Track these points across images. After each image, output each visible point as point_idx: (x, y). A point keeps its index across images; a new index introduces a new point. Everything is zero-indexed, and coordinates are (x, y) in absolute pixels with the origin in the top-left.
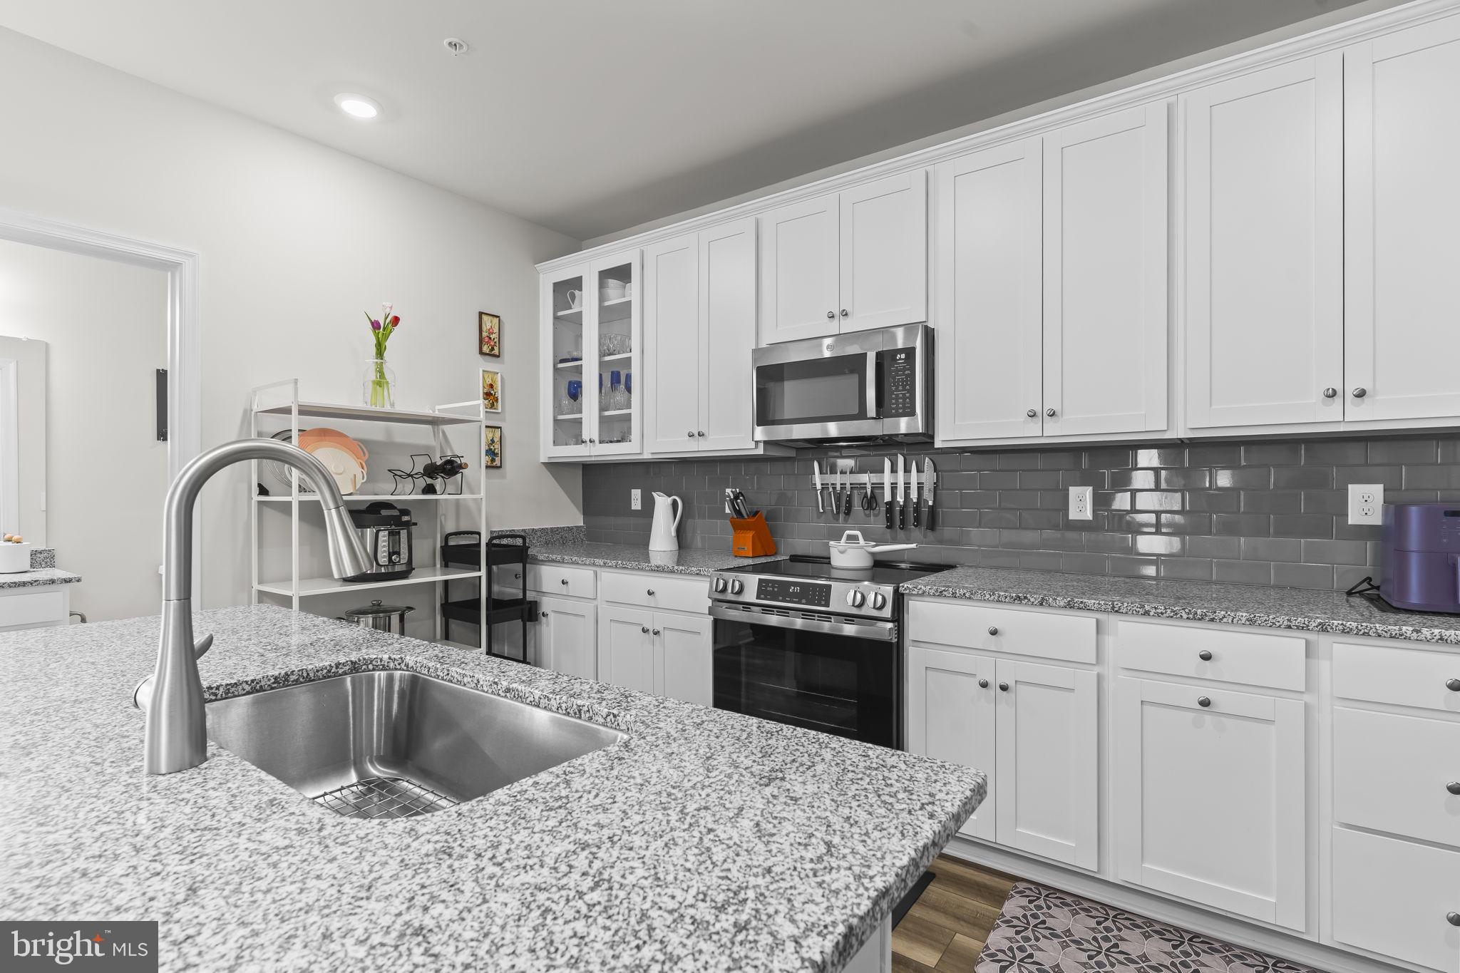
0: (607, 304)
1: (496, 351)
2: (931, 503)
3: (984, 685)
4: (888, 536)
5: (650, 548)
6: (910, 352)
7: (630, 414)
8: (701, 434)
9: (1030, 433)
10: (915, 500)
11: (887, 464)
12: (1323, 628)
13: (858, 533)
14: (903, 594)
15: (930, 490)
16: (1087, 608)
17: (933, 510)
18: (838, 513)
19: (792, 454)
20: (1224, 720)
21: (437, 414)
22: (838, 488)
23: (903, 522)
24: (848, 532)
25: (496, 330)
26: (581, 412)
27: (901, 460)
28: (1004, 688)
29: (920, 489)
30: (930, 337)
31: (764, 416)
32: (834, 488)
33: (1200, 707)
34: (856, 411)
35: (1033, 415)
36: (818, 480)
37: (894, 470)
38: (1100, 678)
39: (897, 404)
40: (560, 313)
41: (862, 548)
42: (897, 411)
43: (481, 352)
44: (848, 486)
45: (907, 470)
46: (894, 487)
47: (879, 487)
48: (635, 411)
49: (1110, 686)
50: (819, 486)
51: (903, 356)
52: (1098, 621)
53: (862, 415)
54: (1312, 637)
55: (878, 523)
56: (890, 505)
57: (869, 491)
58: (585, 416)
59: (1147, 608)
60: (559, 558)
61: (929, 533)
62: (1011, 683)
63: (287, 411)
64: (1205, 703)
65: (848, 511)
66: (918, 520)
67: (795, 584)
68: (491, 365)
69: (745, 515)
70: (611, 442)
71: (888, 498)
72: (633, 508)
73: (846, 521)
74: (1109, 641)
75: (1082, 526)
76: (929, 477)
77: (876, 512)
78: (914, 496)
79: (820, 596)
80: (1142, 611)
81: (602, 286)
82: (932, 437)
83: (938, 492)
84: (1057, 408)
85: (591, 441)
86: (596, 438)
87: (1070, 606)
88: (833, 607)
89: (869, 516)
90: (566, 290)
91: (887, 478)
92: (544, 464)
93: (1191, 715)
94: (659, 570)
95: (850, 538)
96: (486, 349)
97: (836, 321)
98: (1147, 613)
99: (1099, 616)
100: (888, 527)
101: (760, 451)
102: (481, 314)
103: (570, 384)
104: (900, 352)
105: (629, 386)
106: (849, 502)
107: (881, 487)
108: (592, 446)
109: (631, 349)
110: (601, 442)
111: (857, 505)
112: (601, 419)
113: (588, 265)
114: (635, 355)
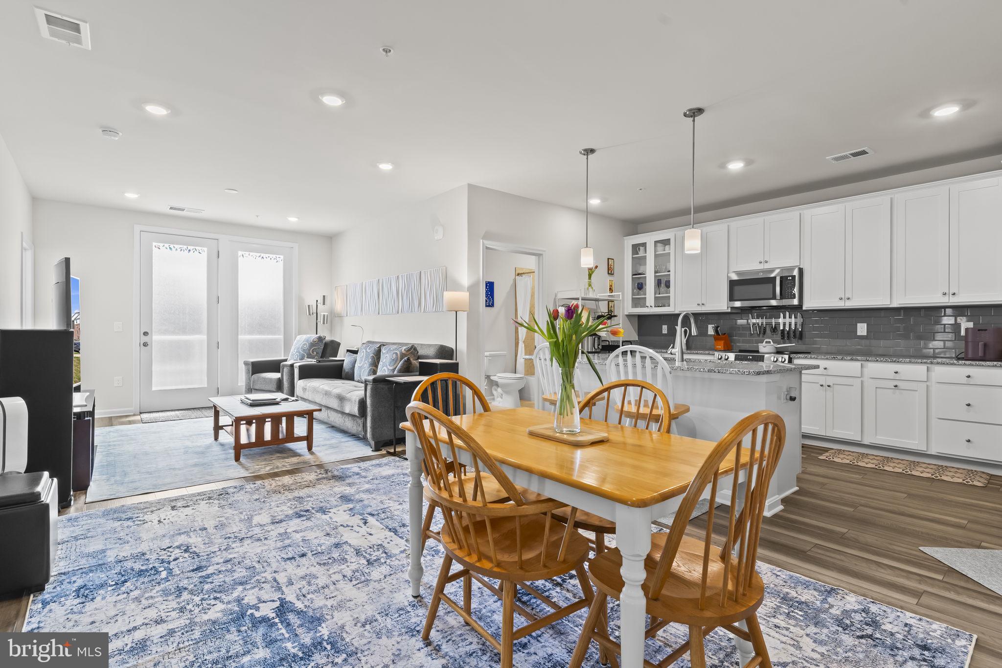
0: (657, 253)
1: (612, 273)
2: (800, 330)
3: (822, 386)
4: (782, 342)
6: (794, 277)
7: (669, 296)
8: (703, 304)
9: (841, 305)
10: (793, 329)
11: (782, 315)
12: (932, 363)
13: (771, 340)
14: (792, 358)
15: (800, 325)
16: (858, 360)
17: (801, 333)
18: (760, 334)
19: (739, 311)
20: (902, 391)
21: (598, 297)
22: (760, 324)
25: (612, 264)
26: (646, 295)
27: (787, 314)
28: (829, 386)
29: (796, 325)
30: (801, 271)
31: (732, 298)
32: (758, 325)
33: (894, 387)
34: (771, 297)
35: (841, 299)
36: (751, 321)
37: (784, 317)
38: (862, 382)
39: (788, 294)
40: (634, 256)
41: (772, 345)
42: (788, 297)
43: (608, 273)
44: (764, 323)
45: (790, 317)
46: (784, 324)
47: (778, 324)
48: (672, 295)
49: (865, 384)
50: (751, 324)
51: (791, 278)
52: (861, 364)
53: (774, 298)
54: (929, 365)
55: (778, 337)
56: (783, 331)
57: (773, 325)
58: (647, 296)
59: (877, 359)
61: (800, 341)
62: (831, 385)
63: (578, 299)
64: (896, 386)
65: (765, 333)
66: (795, 336)
67: (750, 356)
68: (611, 278)
69: (720, 334)
70: (658, 307)
71: (781, 328)
72: (664, 332)
73: (763, 337)
74: (865, 370)
75: (862, 337)
76: (800, 320)
77: (776, 333)
78: (793, 327)
79: (760, 359)
81: (655, 246)
82: (802, 306)
83: (803, 326)
84: (850, 297)
85: (648, 307)
86: (653, 305)
87: (852, 360)
89: (774, 334)
90: (636, 248)
91: (781, 320)
92: (626, 315)
93: (892, 390)
95: (766, 342)
96: (610, 272)
97: (762, 264)
98: (877, 361)
99: (862, 362)
100: (782, 339)
101: (729, 310)
102: (608, 259)
103: (638, 284)
104: (789, 276)
105: (668, 285)
106: (765, 329)
107: (779, 324)
108: (650, 308)
109: (669, 271)
110: (655, 307)
111: (768, 331)
112: (656, 298)
113: (649, 238)
114: (672, 273)
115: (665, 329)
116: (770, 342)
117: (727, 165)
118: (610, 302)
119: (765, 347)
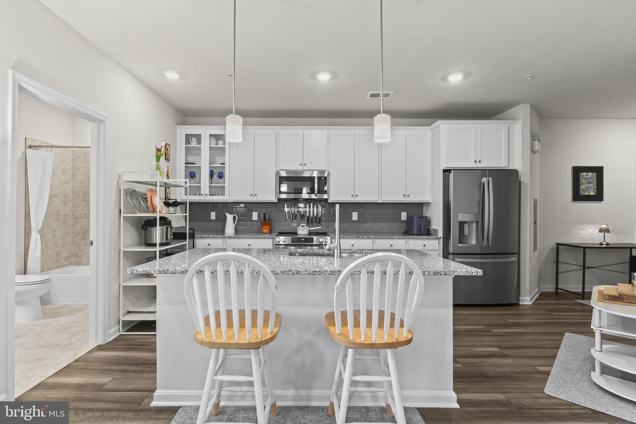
0: (211, 146)
1: (169, 159)
2: (320, 216)
5: (225, 232)
7: (225, 186)
8: (255, 195)
9: (352, 200)
10: (315, 216)
11: (308, 205)
13: (305, 225)
15: (320, 213)
16: (371, 238)
17: (321, 218)
18: (293, 219)
23: (312, 222)
24: (301, 225)
25: (169, 150)
26: (200, 183)
27: (312, 204)
29: (317, 212)
30: (329, 174)
32: (292, 212)
35: (352, 196)
36: (286, 210)
37: (310, 207)
40: (187, 146)
41: (306, 228)
42: (322, 192)
43: (165, 159)
44: (296, 211)
45: (313, 207)
46: (310, 212)
48: (227, 185)
50: (287, 212)
55: (305, 222)
56: (308, 217)
57: (302, 213)
58: (202, 185)
60: (206, 236)
61: (319, 224)
65: (296, 219)
66: (316, 221)
67: (303, 238)
68: (168, 164)
69: (267, 220)
70: (212, 195)
71: (308, 215)
72: (212, 218)
75: (355, 221)
76: (320, 209)
77: (304, 219)
78: (315, 214)
79: (311, 240)
80: (381, 238)
81: (210, 139)
82: (328, 199)
84: (357, 194)
85: (202, 195)
86: (208, 194)
87: (368, 238)
88: (315, 243)
89: (301, 220)
90: (188, 138)
91: (308, 209)
94: (229, 237)
95: (302, 226)
96: (167, 157)
97: (302, 166)
100: (308, 223)
101: (276, 201)
102: (166, 144)
103: (191, 172)
104: (323, 177)
105: (221, 176)
106: (296, 216)
107: (306, 212)
108: (205, 196)
109: (224, 164)
110: (209, 195)
111: (298, 217)
112: (210, 187)
113: (205, 131)
114: (227, 166)
115: (213, 215)
116: (304, 226)
117: (317, 75)
118: (167, 189)
119: (303, 230)
